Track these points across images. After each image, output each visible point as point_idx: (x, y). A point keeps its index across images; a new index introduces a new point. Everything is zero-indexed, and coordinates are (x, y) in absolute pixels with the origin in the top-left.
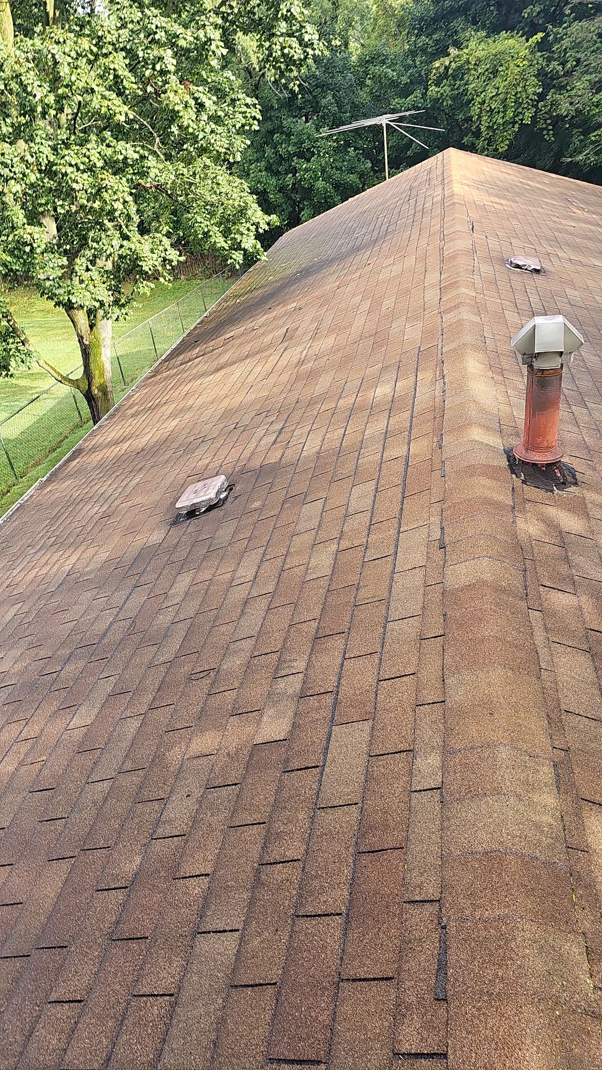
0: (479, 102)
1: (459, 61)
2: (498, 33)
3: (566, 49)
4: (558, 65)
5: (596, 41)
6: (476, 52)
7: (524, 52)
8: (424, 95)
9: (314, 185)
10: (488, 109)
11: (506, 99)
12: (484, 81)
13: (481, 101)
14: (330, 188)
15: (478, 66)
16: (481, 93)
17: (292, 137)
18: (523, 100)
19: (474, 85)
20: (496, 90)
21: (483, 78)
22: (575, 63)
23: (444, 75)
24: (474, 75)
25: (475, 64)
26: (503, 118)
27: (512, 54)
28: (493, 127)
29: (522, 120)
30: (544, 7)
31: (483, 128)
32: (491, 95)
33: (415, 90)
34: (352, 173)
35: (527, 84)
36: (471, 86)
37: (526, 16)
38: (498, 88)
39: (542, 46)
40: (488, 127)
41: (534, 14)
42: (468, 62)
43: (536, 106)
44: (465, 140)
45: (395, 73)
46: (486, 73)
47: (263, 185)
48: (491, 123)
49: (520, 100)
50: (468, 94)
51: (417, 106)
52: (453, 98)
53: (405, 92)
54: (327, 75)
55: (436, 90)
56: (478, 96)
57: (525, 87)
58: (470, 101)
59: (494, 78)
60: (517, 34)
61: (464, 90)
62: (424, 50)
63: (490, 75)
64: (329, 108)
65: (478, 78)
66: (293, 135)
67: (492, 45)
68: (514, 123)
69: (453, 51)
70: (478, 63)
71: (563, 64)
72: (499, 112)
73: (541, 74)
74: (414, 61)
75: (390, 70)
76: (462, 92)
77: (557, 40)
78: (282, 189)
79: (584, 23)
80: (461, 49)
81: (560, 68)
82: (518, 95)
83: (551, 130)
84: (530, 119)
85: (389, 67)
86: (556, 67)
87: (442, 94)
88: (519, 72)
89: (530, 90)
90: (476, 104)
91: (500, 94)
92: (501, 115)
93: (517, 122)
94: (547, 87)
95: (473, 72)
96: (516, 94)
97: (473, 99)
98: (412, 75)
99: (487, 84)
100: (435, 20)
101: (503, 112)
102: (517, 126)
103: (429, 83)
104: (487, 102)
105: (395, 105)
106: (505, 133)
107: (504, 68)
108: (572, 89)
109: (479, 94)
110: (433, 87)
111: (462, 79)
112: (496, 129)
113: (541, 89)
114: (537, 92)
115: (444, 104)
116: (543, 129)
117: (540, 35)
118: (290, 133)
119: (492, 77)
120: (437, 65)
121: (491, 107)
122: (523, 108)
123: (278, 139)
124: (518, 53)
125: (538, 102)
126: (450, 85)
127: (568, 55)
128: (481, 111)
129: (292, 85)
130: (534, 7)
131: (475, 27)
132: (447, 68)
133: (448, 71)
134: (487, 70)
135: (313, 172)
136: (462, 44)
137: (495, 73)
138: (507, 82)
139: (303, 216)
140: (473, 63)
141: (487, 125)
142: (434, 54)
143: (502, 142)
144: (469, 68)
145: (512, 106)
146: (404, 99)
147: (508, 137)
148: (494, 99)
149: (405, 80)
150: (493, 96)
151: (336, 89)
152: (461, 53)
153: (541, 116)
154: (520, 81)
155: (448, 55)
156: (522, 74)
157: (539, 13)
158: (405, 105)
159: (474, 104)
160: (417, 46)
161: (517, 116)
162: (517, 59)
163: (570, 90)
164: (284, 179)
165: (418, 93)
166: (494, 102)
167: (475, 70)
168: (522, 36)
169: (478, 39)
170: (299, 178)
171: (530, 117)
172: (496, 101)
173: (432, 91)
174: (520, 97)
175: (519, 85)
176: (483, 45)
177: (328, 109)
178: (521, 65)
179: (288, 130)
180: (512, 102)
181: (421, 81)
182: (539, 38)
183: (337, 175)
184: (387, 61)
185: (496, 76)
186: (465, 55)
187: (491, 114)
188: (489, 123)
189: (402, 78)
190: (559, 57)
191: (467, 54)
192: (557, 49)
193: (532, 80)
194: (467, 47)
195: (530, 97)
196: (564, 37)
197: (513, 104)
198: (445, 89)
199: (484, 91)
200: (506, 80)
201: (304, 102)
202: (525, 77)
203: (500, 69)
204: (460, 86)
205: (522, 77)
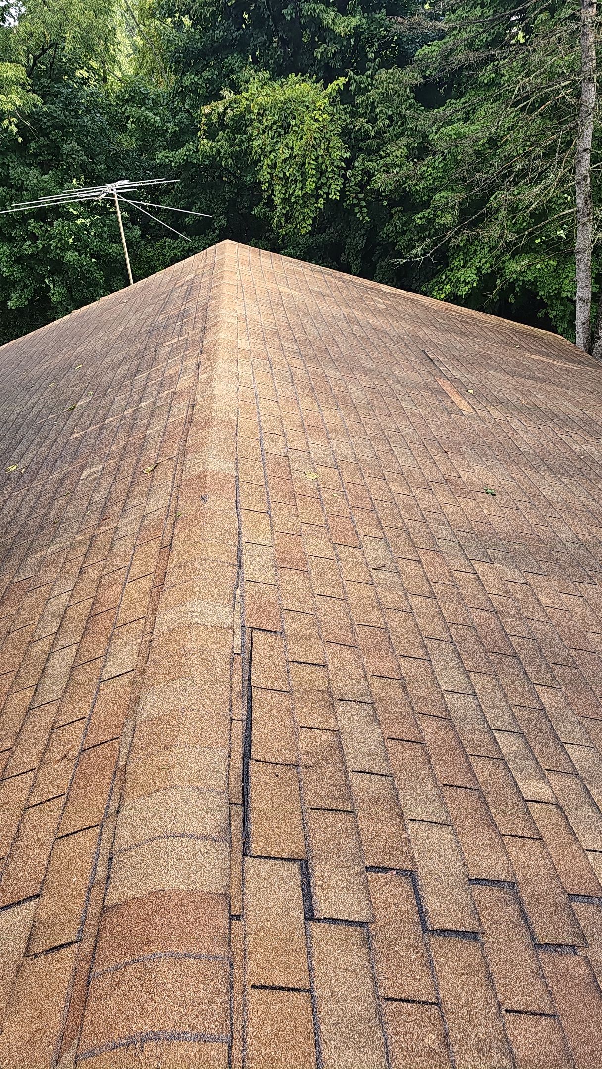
0: (268, 165)
1: (237, 108)
2: (286, 77)
3: (373, 103)
4: (367, 122)
5: (408, 96)
6: (258, 97)
7: (323, 102)
8: (196, 149)
9: (63, 257)
10: (281, 176)
11: (304, 164)
12: (273, 138)
13: (270, 163)
14: (87, 261)
15: (262, 116)
16: (270, 153)
17: (24, 193)
18: (326, 167)
19: (260, 141)
20: (290, 151)
21: (271, 133)
22: (387, 122)
23: (220, 126)
24: (258, 128)
25: (259, 114)
26: (302, 189)
27: (307, 104)
28: (289, 200)
29: (328, 194)
30: (341, 47)
31: (277, 202)
32: (283, 157)
33: (187, 141)
34: (116, 243)
35: (331, 145)
36: (256, 143)
37: (319, 57)
38: (292, 149)
39: (345, 96)
40: (283, 200)
41: (329, 55)
42: (249, 110)
43: (344, 176)
44: (256, 210)
45: (158, 118)
46: (275, 127)
48: (287, 195)
49: (323, 167)
50: (253, 153)
51: (191, 162)
52: (233, 156)
53: (175, 143)
55: (209, 144)
56: (266, 157)
57: (327, 149)
58: (256, 163)
59: (285, 134)
60: (310, 77)
61: (247, 148)
62: (193, 90)
63: (280, 130)
64: (74, 156)
65: (264, 132)
66: (26, 190)
67: (279, 91)
68: (318, 197)
69: (227, 93)
70: (262, 112)
71: (373, 121)
72: (296, 181)
73: (345, 133)
74: (182, 104)
75: (151, 114)
76: (245, 150)
77: (362, 91)
78: (19, 260)
79: (395, 71)
80: (237, 93)
81: (369, 126)
82: (320, 160)
83: (364, 207)
84: (338, 194)
85: (151, 110)
86: (365, 125)
87: (218, 150)
88: (318, 128)
89: (336, 154)
90: (265, 167)
91: (295, 157)
92: (299, 185)
93: (321, 196)
94: (355, 150)
95: (256, 124)
96: (317, 158)
97: (260, 161)
98: (181, 122)
99: (277, 142)
100: (203, 54)
101: (301, 181)
102: (321, 201)
103: (199, 134)
104: (279, 165)
105: (162, 159)
106: (307, 210)
107: (298, 122)
108: (388, 155)
109: (268, 154)
110: (206, 141)
111: (244, 132)
112: (294, 203)
113: (349, 154)
114: (344, 157)
115: (223, 163)
116: (354, 205)
117: (342, 80)
118: (21, 186)
119: (283, 132)
120: (208, 111)
121: (284, 173)
122: (328, 178)
124: (314, 103)
125: (346, 169)
126: (228, 140)
127: (378, 110)
128: (272, 177)
129: (6, 122)
130: (328, 46)
131: (256, 66)
132: (222, 116)
133: (223, 120)
134: (275, 123)
135: (59, 241)
136: (239, 86)
137: (286, 127)
138: (303, 142)
139: (53, 294)
140: (256, 111)
141: (281, 197)
142: (206, 96)
143: (303, 220)
144: (251, 118)
145: (313, 175)
146: (174, 153)
147: (311, 215)
148: (288, 162)
149: (171, 127)
150: (287, 159)
151: (82, 131)
152: (238, 97)
153: (351, 189)
154: (321, 141)
155: (222, 98)
156: (322, 131)
157: (335, 54)
158: (177, 160)
159: (262, 167)
160: (182, 85)
161: (320, 188)
162: (314, 110)
163: (385, 157)
164: (21, 247)
165: (190, 145)
166: (288, 167)
167: (260, 121)
168: (317, 82)
169: (260, 81)
170: (41, 246)
171: (338, 191)
172: (291, 166)
173: (204, 145)
174: (322, 163)
175: (319, 146)
176: (267, 90)
177: (73, 158)
178: (321, 119)
179: (18, 183)
180: (312, 169)
181: (187, 132)
182: (341, 84)
183: (96, 244)
184: (147, 101)
185: (288, 132)
186: (244, 100)
187: (286, 182)
188: (284, 194)
189: (168, 124)
190: (366, 112)
191: (247, 100)
192: (363, 102)
193: (336, 141)
194: (247, 91)
195: (335, 164)
196: (370, 87)
197: (314, 172)
198: (222, 144)
199: (274, 150)
200: (301, 138)
201: (39, 147)
202: (327, 136)
203: (293, 122)
204: (241, 141)
205: (323, 135)
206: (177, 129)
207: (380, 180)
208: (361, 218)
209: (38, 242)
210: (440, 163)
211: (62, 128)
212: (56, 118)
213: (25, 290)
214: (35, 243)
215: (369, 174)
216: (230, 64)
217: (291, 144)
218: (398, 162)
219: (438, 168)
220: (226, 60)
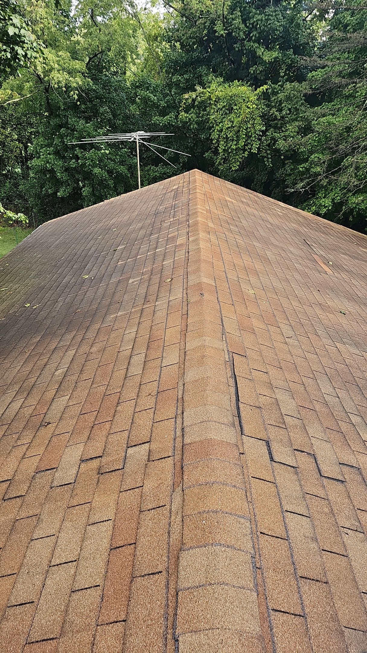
0: (218, 130)
1: (203, 96)
2: (232, 81)
3: (281, 101)
4: (276, 111)
5: (301, 99)
6: (216, 92)
7: (253, 98)
8: (177, 117)
9: (92, 170)
10: (225, 136)
11: (239, 131)
12: (222, 115)
13: (219, 129)
14: (105, 174)
15: (217, 102)
16: (220, 123)
17: (75, 132)
18: (252, 134)
19: (214, 116)
20: (231, 123)
21: (221, 112)
22: (288, 112)
23: (192, 105)
24: (214, 109)
25: (215, 101)
26: (236, 145)
27: (244, 98)
28: (228, 150)
29: (251, 149)
30: (265, 68)
31: (220, 151)
32: (227, 126)
33: (170, 112)
34: (123, 165)
35: (255, 122)
36: (212, 117)
37: (252, 72)
38: (233, 122)
39: (266, 95)
40: (224, 150)
41: (258, 72)
42: (210, 98)
43: (261, 140)
44: (206, 154)
45: (156, 98)
46: (224, 109)
47: (51, 165)
48: (227, 147)
49: (250, 134)
50: (210, 122)
51: (172, 124)
52: (198, 123)
53: (164, 113)
54: (105, 91)
55: (185, 115)
56: (217, 125)
57: (253, 124)
58: (210, 128)
59: (229, 113)
60: (247, 83)
62: (177, 84)
63: (226, 111)
64: (106, 115)
65: (217, 111)
66: (77, 131)
67: (229, 90)
68: (244, 150)
69: (199, 88)
70: (217, 100)
71: (280, 110)
72: (233, 140)
73: (263, 116)
74: (171, 91)
75: (152, 95)
76: (205, 120)
77: (275, 93)
78: (67, 170)
79: (296, 84)
80: (205, 88)
81: (277, 113)
82: (249, 130)
83: (270, 158)
84: (256, 150)
85: (152, 93)
86: (275, 112)
87: (189, 119)
88: (249, 112)
89: (258, 127)
90: (215, 131)
91: (234, 127)
92: (235, 143)
93: (246, 150)
94: (268, 126)
95: (213, 106)
96: (247, 129)
97: (213, 127)
98: (168, 101)
99: (224, 117)
100: (185, 65)
101: (236, 140)
102: (247, 153)
103: (180, 109)
104: (224, 130)
105: (155, 121)
106: (237, 157)
107: (238, 108)
108: (287, 130)
109: (218, 124)
110: (183, 113)
111: (205, 110)
112: (230, 152)
113: (264, 128)
114: (262, 129)
115: (191, 126)
116: (264, 157)
117: (265, 87)
118: (74, 129)
119: (228, 112)
120: (186, 97)
121: (227, 135)
122: (251, 140)
123: (64, 132)
124: (248, 98)
125: (262, 136)
126: (196, 114)
127: (283, 105)
128: (219, 137)
129: (72, 93)
130: (258, 67)
131: (215, 74)
132: (194, 100)
133: (194, 103)
134: (224, 107)
135: (91, 161)
136: (205, 84)
137: (231, 110)
138: (240, 119)
139: (84, 191)
140: (214, 99)
141: (223, 148)
142: (185, 88)
143: (234, 162)
144: (210, 103)
145: (244, 138)
146: (162, 118)
147: (240, 160)
148: (229, 129)
149: (163, 103)
150: (229, 127)
151: (112, 101)
152: (205, 90)
153: (263, 147)
154: (250, 119)
155: (195, 90)
156: (251, 114)
157: (261, 71)
158: (163, 122)
159: (214, 131)
160: (173, 81)
161: (247, 145)
162: (248, 102)
163: (285, 131)
164: (69, 162)
165: (172, 115)
166: (229, 132)
167: (215, 105)
168: (251, 86)
169: (218, 83)
170: (81, 163)
171: (257, 148)
172: (231, 131)
173: (182, 115)
174: (249, 132)
175: (249, 122)
176: (221, 88)
177: (105, 116)
178: (251, 107)
179: (72, 127)
180: (243, 134)
181: (174, 106)
182: (265, 89)
183: (111, 165)
184: (150, 88)
185: (231, 113)
186: (208, 93)
187: (227, 141)
188: (225, 147)
189: (161, 102)
190: (276, 105)
191: (209, 92)
192: (275, 99)
193: (258, 120)
194: (209, 87)
195: (257, 133)
196: (280, 92)
197: (244, 136)
198: (192, 115)
199: (222, 122)
200: (239, 117)
201: (86, 108)
202: (254, 117)
203: (235, 108)
204: (203, 115)
205: (251, 116)
206: (166, 105)
207: (281, 144)
208: (267, 164)
209: (79, 161)
210: (316, 137)
211: (101, 99)
212: (98, 93)
213: (68, 187)
214: (78, 161)
215: (274, 140)
216: (200, 72)
217: (232, 120)
218: (292, 135)
219: (315, 140)
220: (198, 69)
